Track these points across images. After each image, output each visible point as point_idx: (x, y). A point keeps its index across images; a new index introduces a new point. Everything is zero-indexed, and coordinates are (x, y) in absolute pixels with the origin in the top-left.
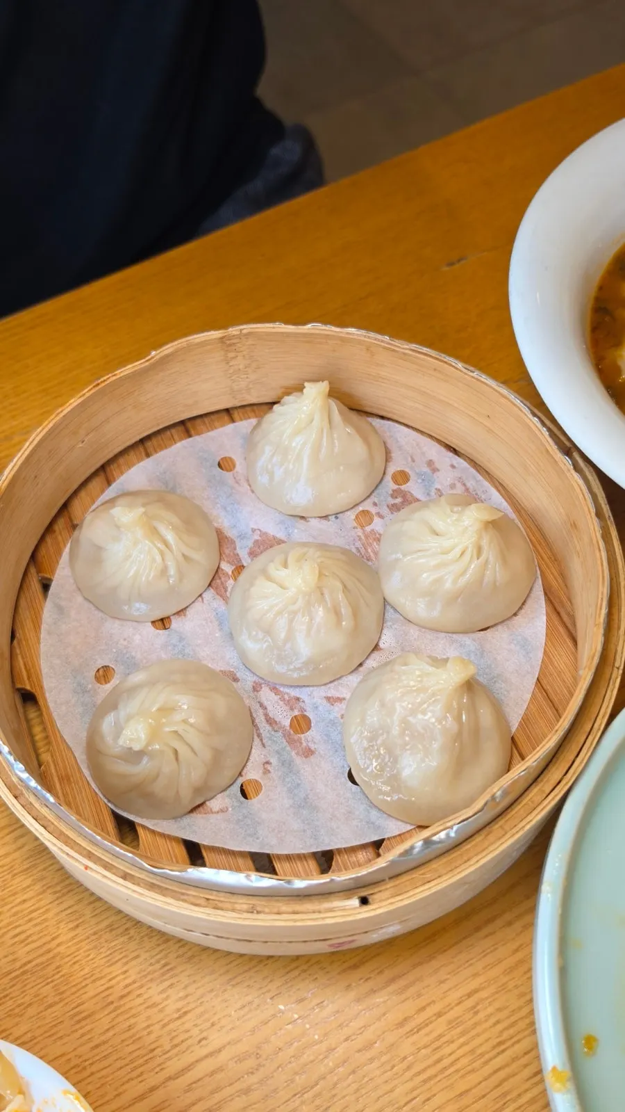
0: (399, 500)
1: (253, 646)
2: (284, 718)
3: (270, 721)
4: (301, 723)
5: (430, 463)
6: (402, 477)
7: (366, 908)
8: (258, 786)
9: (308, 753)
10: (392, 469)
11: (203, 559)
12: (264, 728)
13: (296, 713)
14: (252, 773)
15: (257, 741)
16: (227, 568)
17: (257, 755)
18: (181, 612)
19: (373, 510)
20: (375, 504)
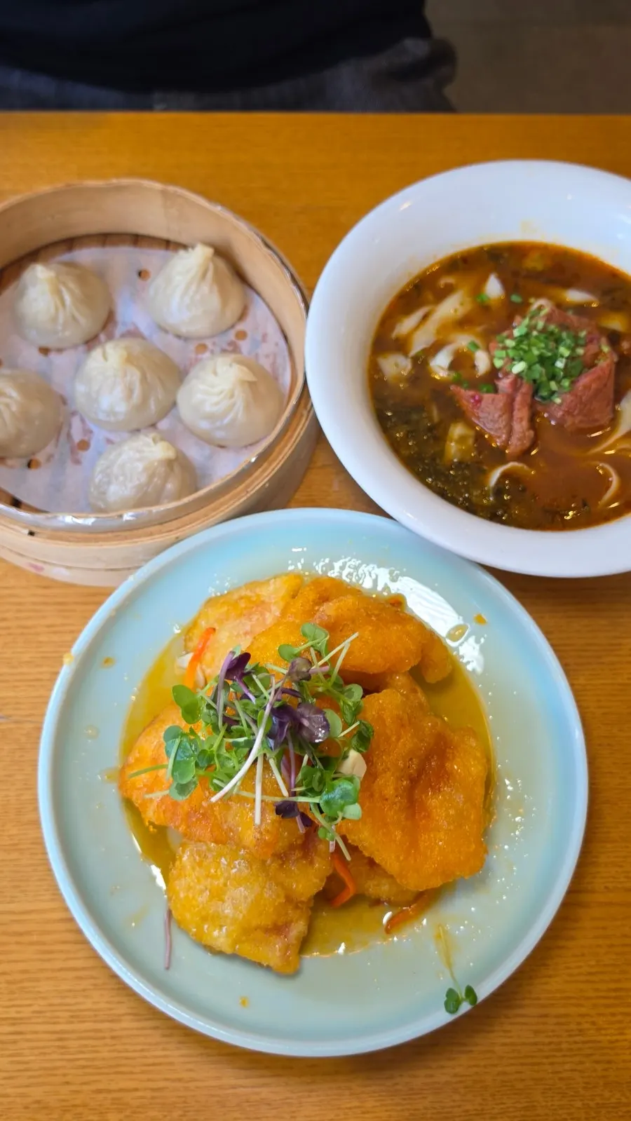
0: (230, 348)
1: (80, 388)
2: (77, 436)
3: (69, 436)
4: (84, 445)
5: (264, 337)
6: (242, 335)
7: (30, 537)
8: (38, 465)
9: (77, 462)
10: (240, 327)
11: (86, 323)
12: (63, 438)
13: (86, 438)
14: (40, 457)
15: (53, 442)
16: (102, 337)
17: (50, 449)
18: (60, 350)
19: (210, 346)
20: (214, 344)
